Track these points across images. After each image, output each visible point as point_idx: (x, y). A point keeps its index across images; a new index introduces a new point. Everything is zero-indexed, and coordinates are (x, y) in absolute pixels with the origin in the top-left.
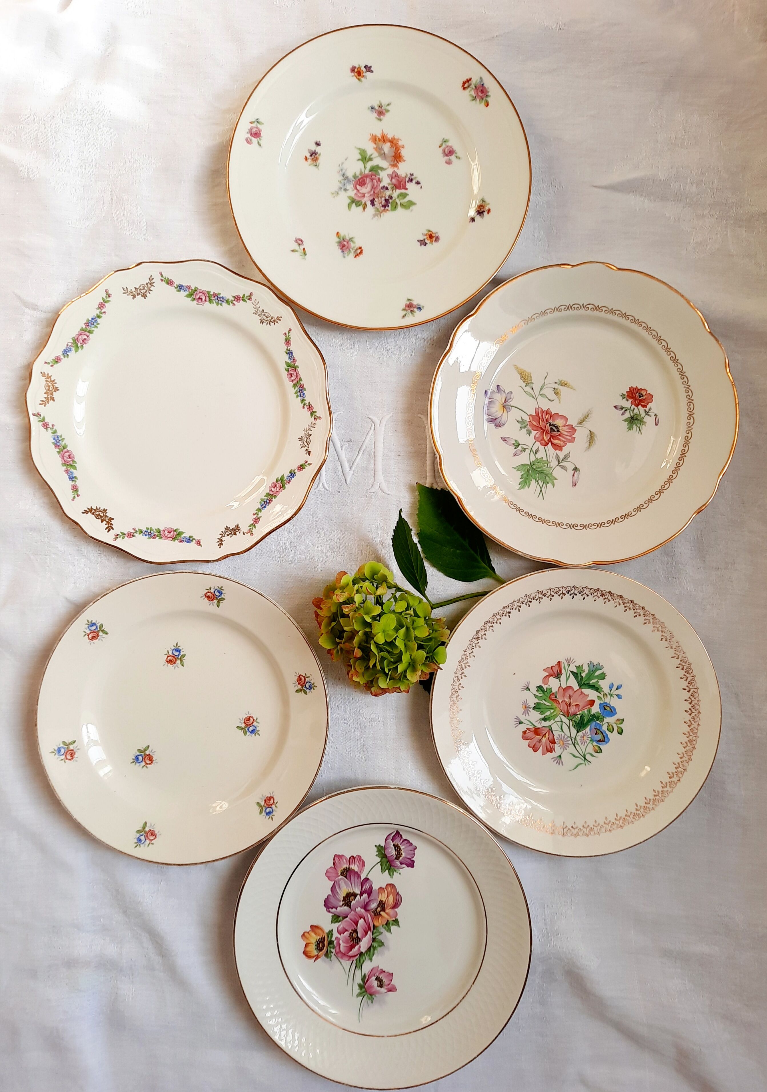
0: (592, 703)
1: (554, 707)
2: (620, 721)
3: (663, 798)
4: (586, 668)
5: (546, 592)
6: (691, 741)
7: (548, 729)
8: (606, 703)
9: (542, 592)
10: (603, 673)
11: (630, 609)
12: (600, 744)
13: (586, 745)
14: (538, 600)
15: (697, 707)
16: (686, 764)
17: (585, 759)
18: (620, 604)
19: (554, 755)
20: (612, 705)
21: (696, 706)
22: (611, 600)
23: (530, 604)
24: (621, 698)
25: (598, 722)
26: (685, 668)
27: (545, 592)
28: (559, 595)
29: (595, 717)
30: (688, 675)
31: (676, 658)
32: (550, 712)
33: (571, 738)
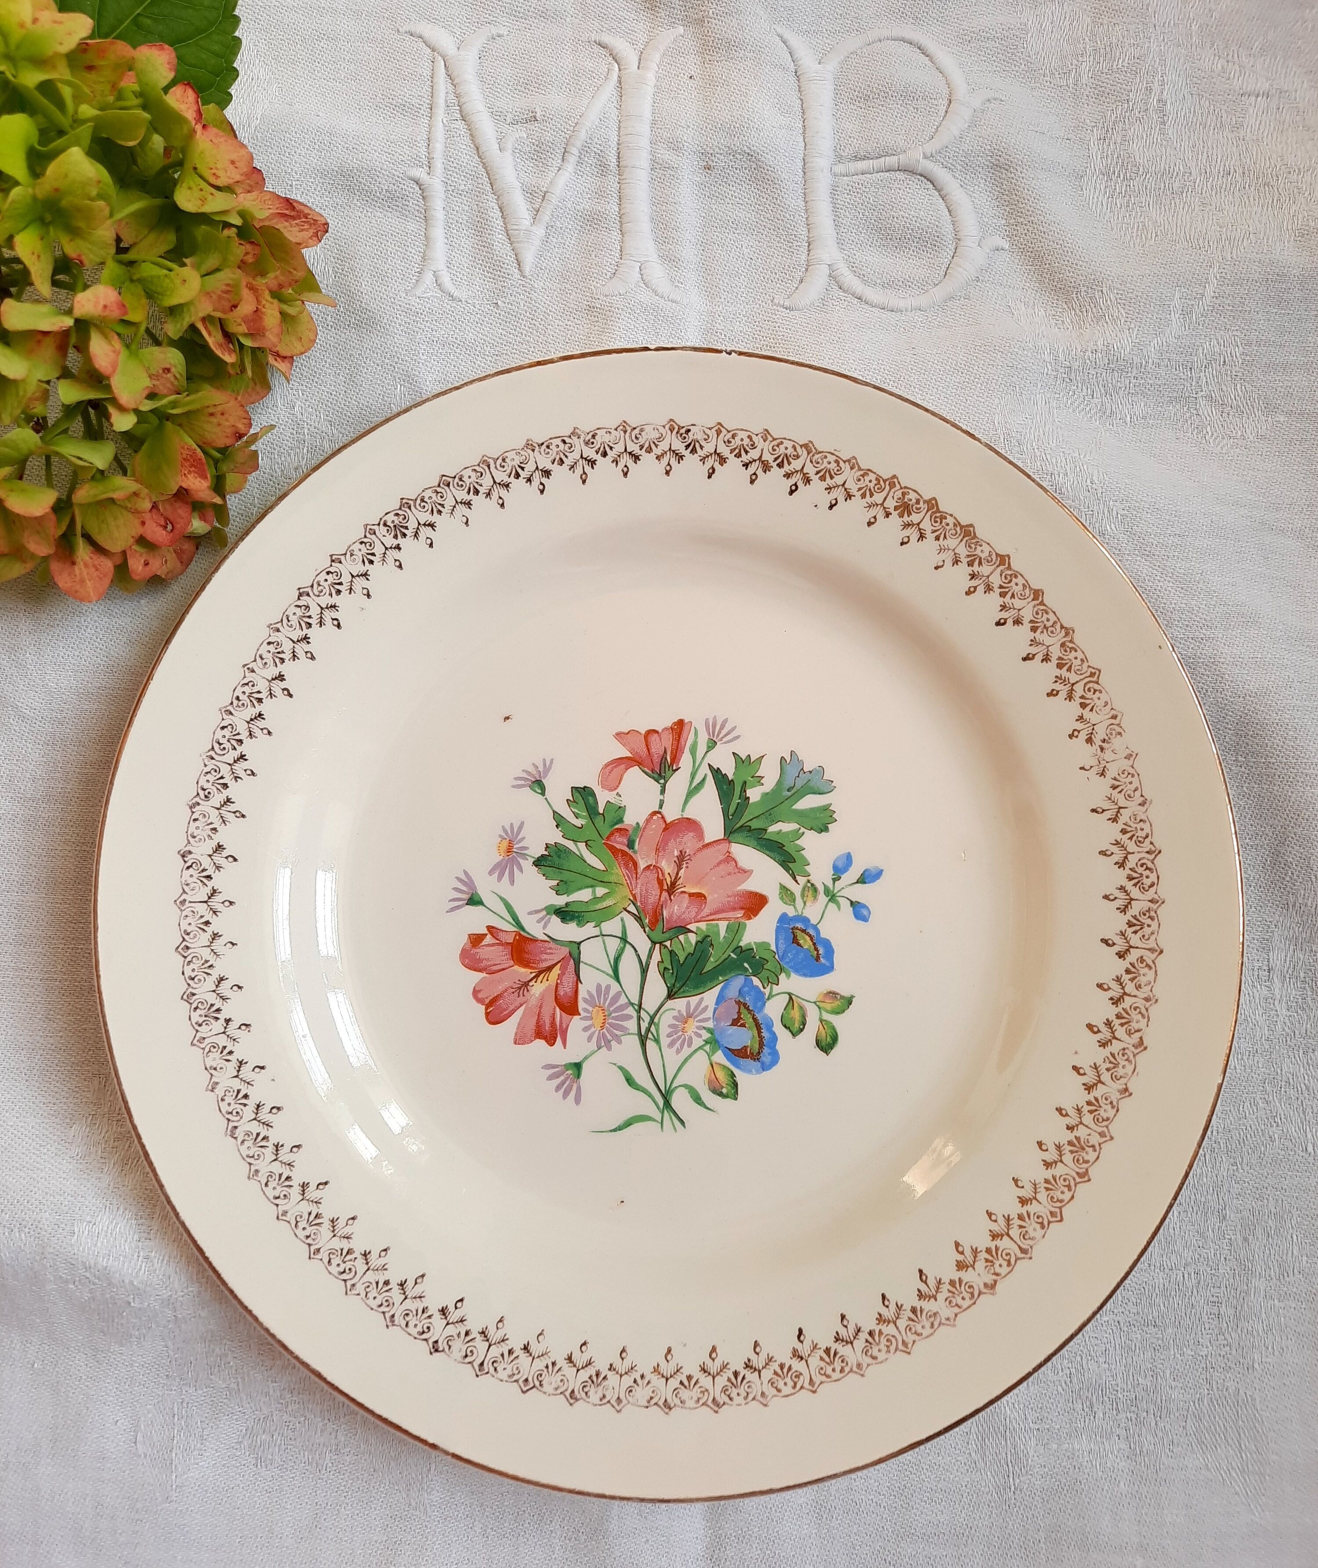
0: (756, 904)
1: (613, 879)
2: (837, 1003)
3: (910, 1338)
4: (770, 774)
5: (700, 436)
6: (1077, 1146)
7: (565, 951)
8: (806, 920)
9: (688, 431)
10: (826, 808)
11: (989, 589)
12: (738, 1067)
13: (686, 1051)
14: (665, 461)
15: (1138, 1022)
16: (1033, 1228)
17: (667, 1104)
18: (956, 562)
19: (559, 1054)
20: (823, 935)
21: (1135, 1016)
22: (930, 536)
23: (630, 463)
24: (865, 919)
25: (756, 981)
26: (1132, 861)
27: (696, 434)
29: (749, 962)
30: (1135, 893)
31: (1108, 814)
32: (594, 892)
33: (639, 1012)
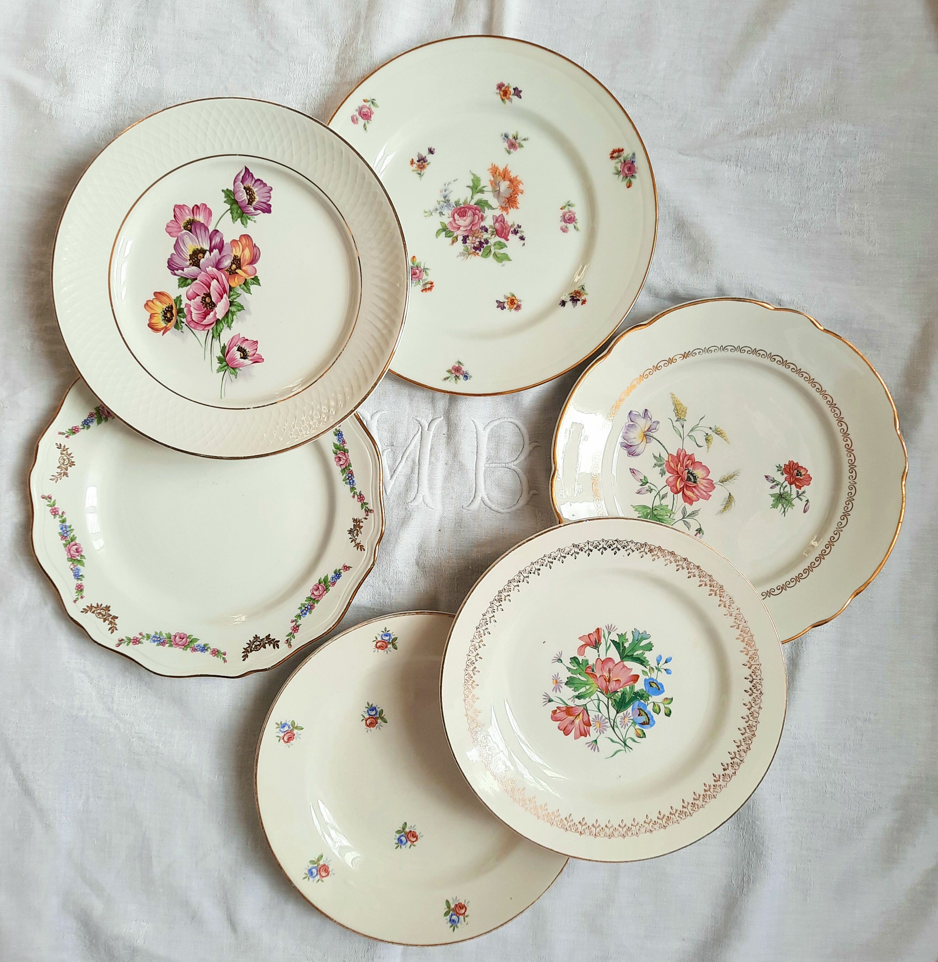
0: (636, 678)
1: (590, 682)
2: (668, 701)
3: (715, 794)
4: (630, 637)
5: (583, 546)
6: (750, 727)
7: (582, 708)
8: (653, 679)
9: (579, 546)
10: (650, 643)
11: (683, 568)
12: (643, 728)
13: (627, 728)
14: (574, 555)
15: (759, 687)
16: (742, 753)
17: (625, 744)
18: (670, 562)
19: (589, 739)
20: (659, 682)
21: (758, 685)
22: (661, 557)
23: (563, 559)
24: (670, 673)
25: (642, 701)
26: (746, 639)
27: (582, 545)
28: (599, 550)
29: (639, 696)
30: (748, 648)
31: (736, 627)
32: (586, 688)
33: (609, 720)
